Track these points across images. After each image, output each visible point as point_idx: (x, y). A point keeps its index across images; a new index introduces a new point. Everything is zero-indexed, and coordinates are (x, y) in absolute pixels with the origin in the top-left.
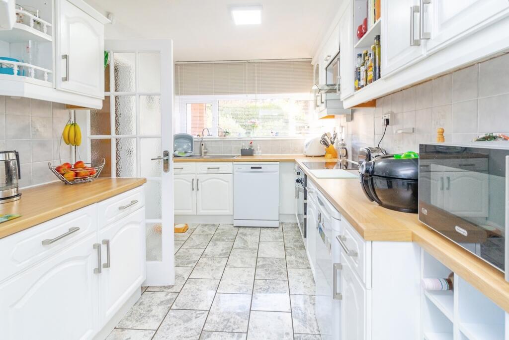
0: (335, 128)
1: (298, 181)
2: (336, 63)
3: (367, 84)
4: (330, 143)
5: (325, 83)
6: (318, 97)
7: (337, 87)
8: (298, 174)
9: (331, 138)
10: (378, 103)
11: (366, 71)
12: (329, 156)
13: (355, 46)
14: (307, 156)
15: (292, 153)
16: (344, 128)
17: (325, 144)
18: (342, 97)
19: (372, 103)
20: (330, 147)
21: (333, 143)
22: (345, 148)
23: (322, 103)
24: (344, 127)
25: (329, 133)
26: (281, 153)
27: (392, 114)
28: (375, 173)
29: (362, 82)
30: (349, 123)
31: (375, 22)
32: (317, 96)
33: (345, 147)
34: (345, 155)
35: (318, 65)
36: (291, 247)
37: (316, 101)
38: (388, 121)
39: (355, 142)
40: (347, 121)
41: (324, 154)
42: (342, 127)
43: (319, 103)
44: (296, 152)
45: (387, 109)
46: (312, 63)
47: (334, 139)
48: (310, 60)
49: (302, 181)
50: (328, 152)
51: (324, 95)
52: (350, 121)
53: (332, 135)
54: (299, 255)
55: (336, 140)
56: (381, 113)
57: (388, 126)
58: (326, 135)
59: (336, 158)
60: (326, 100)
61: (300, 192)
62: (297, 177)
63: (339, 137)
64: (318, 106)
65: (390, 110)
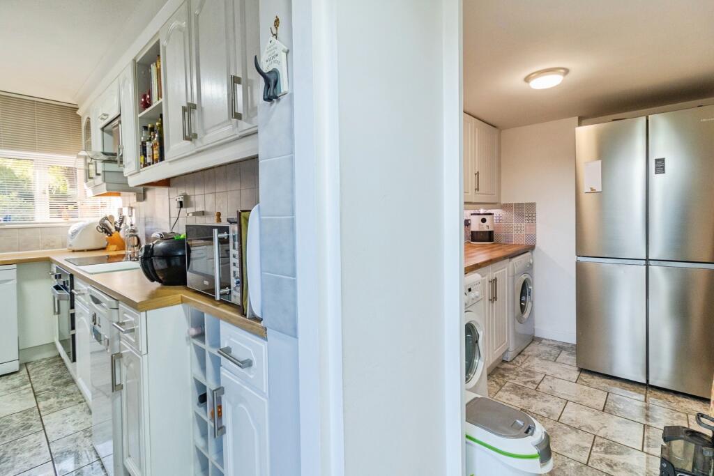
0: (121, 209)
1: (57, 288)
2: (117, 125)
3: (153, 163)
4: (113, 230)
5: (101, 150)
6: (90, 166)
7: (118, 158)
8: (58, 277)
9: (115, 223)
10: (172, 182)
11: (152, 147)
12: (114, 247)
13: (140, 115)
14: (73, 251)
15: (43, 249)
16: (134, 210)
17: (106, 232)
18: (127, 172)
19: (166, 183)
20: (113, 235)
21: (118, 230)
22: (136, 236)
23: (98, 174)
24: (135, 208)
25: (112, 217)
26: (19, 251)
27: (186, 197)
28: (154, 254)
29: (149, 160)
30: (141, 203)
31: (158, 100)
32: (89, 164)
33: (137, 233)
34: (136, 244)
35: (89, 118)
36: (48, 389)
37: (88, 172)
38: (181, 202)
39: (149, 227)
40: (138, 200)
41: (104, 246)
42: (132, 208)
43: (93, 174)
44: (53, 247)
45: (182, 191)
46: (78, 112)
47: (121, 224)
48: (75, 106)
49: (66, 284)
50: (110, 242)
51: (100, 165)
52: (141, 201)
53: (117, 219)
54: (64, 394)
55: (123, 226)
56: (176, 194)
57: (182, 209)
58: (106, 218)
59: (124, 249)
60: (104, 172)
61: (61, 302)
62: (55, 282)
63: (128, 221)
64: (91, 178)
65: (184, 192)
